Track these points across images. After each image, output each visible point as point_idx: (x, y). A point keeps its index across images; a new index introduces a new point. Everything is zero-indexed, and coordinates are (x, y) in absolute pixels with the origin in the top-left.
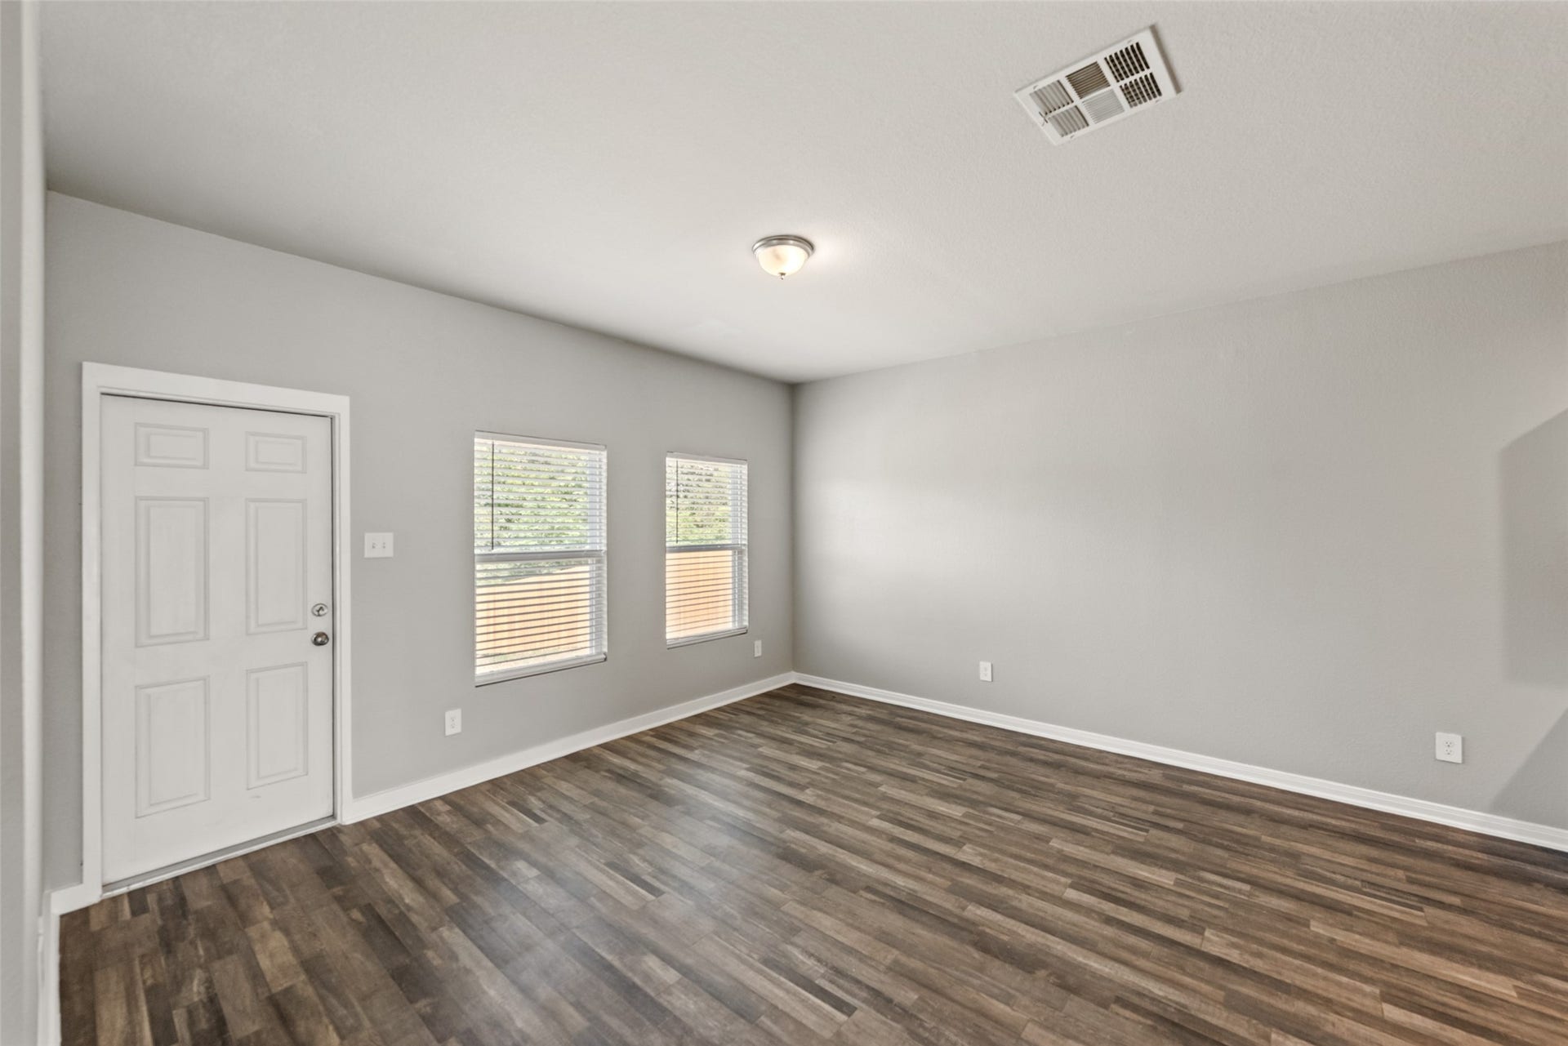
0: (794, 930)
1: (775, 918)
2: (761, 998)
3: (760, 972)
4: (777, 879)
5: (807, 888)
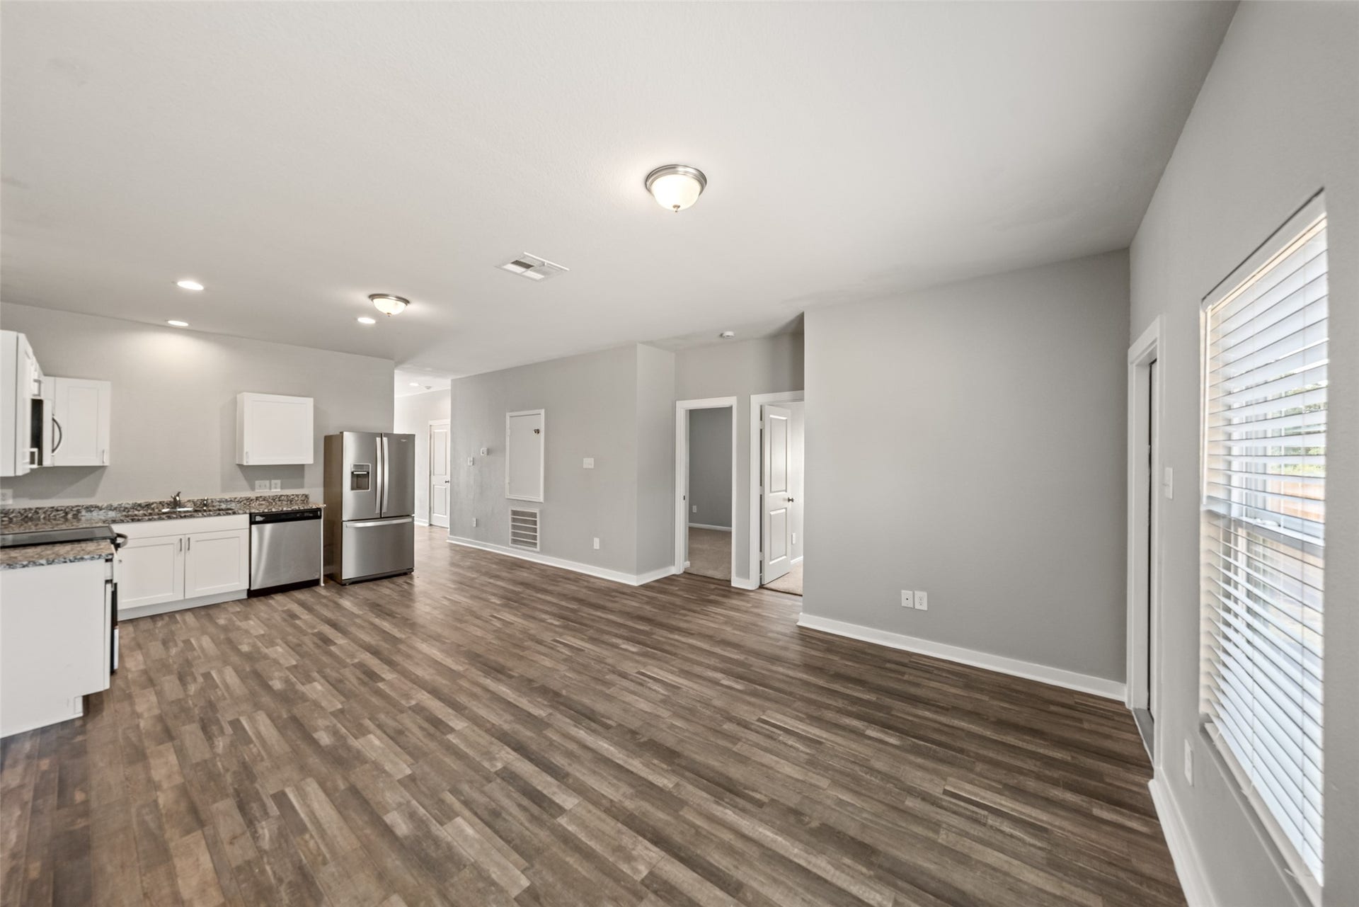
0: (663, 702)
2: (680, 676)
3: (682, 685)
4: (677, 733)
5: (654, 726)
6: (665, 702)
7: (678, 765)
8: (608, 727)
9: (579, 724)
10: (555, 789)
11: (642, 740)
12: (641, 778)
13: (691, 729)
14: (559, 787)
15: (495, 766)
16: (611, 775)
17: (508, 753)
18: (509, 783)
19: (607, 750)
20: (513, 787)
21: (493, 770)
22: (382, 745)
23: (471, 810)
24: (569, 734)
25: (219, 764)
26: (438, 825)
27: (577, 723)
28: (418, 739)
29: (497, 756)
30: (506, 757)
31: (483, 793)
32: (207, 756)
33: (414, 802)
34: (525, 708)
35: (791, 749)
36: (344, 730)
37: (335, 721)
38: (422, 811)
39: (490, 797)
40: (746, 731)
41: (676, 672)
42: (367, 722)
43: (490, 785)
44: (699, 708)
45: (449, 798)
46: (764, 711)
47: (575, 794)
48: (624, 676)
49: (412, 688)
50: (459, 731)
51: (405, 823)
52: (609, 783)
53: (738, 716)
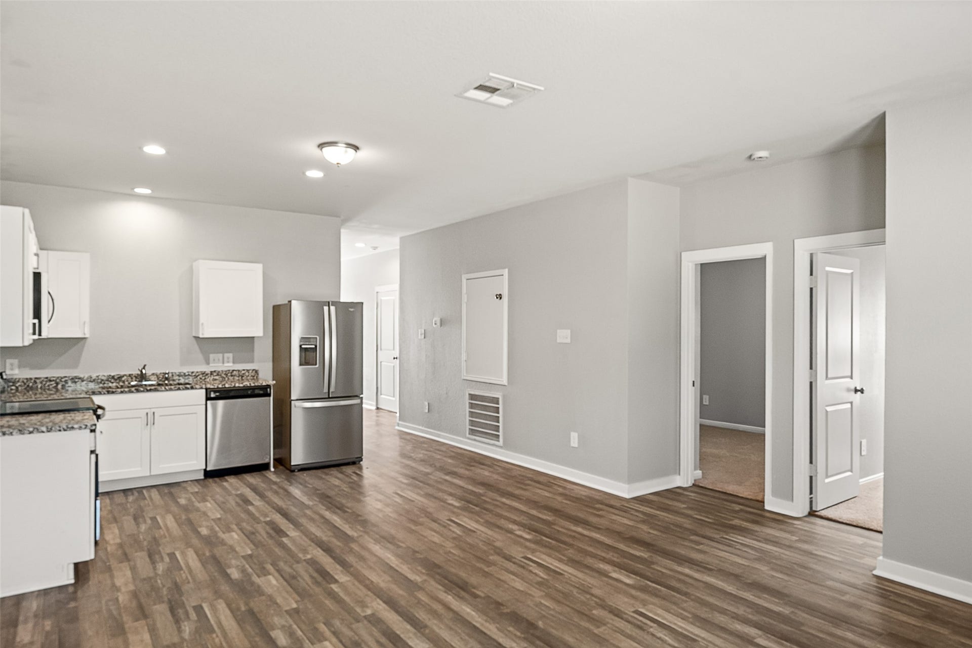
1: (550, 590)
4: (542, 610)
5: (521, 602)
6: (541, 584)
7: (532, 635)
8: (476, 596)
9: (449, 590)
10: (411, 635)
11: (505, 611)
12: (491, 638)
13: (558, 608)
14: (415, 634)
15: (365, 612)
16: (464, 632)
17: (378, 604)
18: (374, 625)
19: (468, 613)
20: (376, 628)
21: (363, 614)
22: (278, 585)
23: (338, 638)
24: (438, 597)
25: (159, 581)
26: (310, 644)
27: (448, 590)
28: (307, 584)
29: (369, 605)
30: (378, 607)
31: (352, 629)
32: (152, 575)
33: (295, 626)
34: (403, 572)
35: (658, 640)
36: (250, 570)
37: (244, 562)
38: (299, 633)
39: (354, 632)
40: (616, 618)
41: (564, 560)
42: (269, 567)
43: (358, 624)
44: (575, 593)
45: (322, 627)
46: (645, 605)
47: (427, 641)
48: (508, 558)
49: (310, 546)
50: (342, 583)
51: (285, 639)
52: (461, 638)
53: (614, 605)
